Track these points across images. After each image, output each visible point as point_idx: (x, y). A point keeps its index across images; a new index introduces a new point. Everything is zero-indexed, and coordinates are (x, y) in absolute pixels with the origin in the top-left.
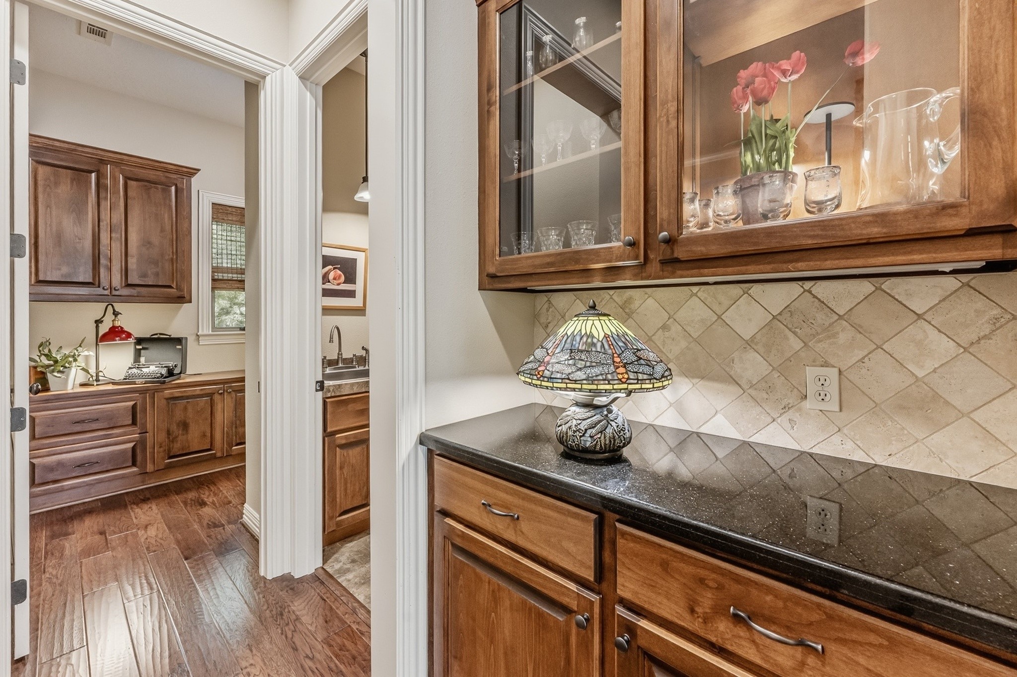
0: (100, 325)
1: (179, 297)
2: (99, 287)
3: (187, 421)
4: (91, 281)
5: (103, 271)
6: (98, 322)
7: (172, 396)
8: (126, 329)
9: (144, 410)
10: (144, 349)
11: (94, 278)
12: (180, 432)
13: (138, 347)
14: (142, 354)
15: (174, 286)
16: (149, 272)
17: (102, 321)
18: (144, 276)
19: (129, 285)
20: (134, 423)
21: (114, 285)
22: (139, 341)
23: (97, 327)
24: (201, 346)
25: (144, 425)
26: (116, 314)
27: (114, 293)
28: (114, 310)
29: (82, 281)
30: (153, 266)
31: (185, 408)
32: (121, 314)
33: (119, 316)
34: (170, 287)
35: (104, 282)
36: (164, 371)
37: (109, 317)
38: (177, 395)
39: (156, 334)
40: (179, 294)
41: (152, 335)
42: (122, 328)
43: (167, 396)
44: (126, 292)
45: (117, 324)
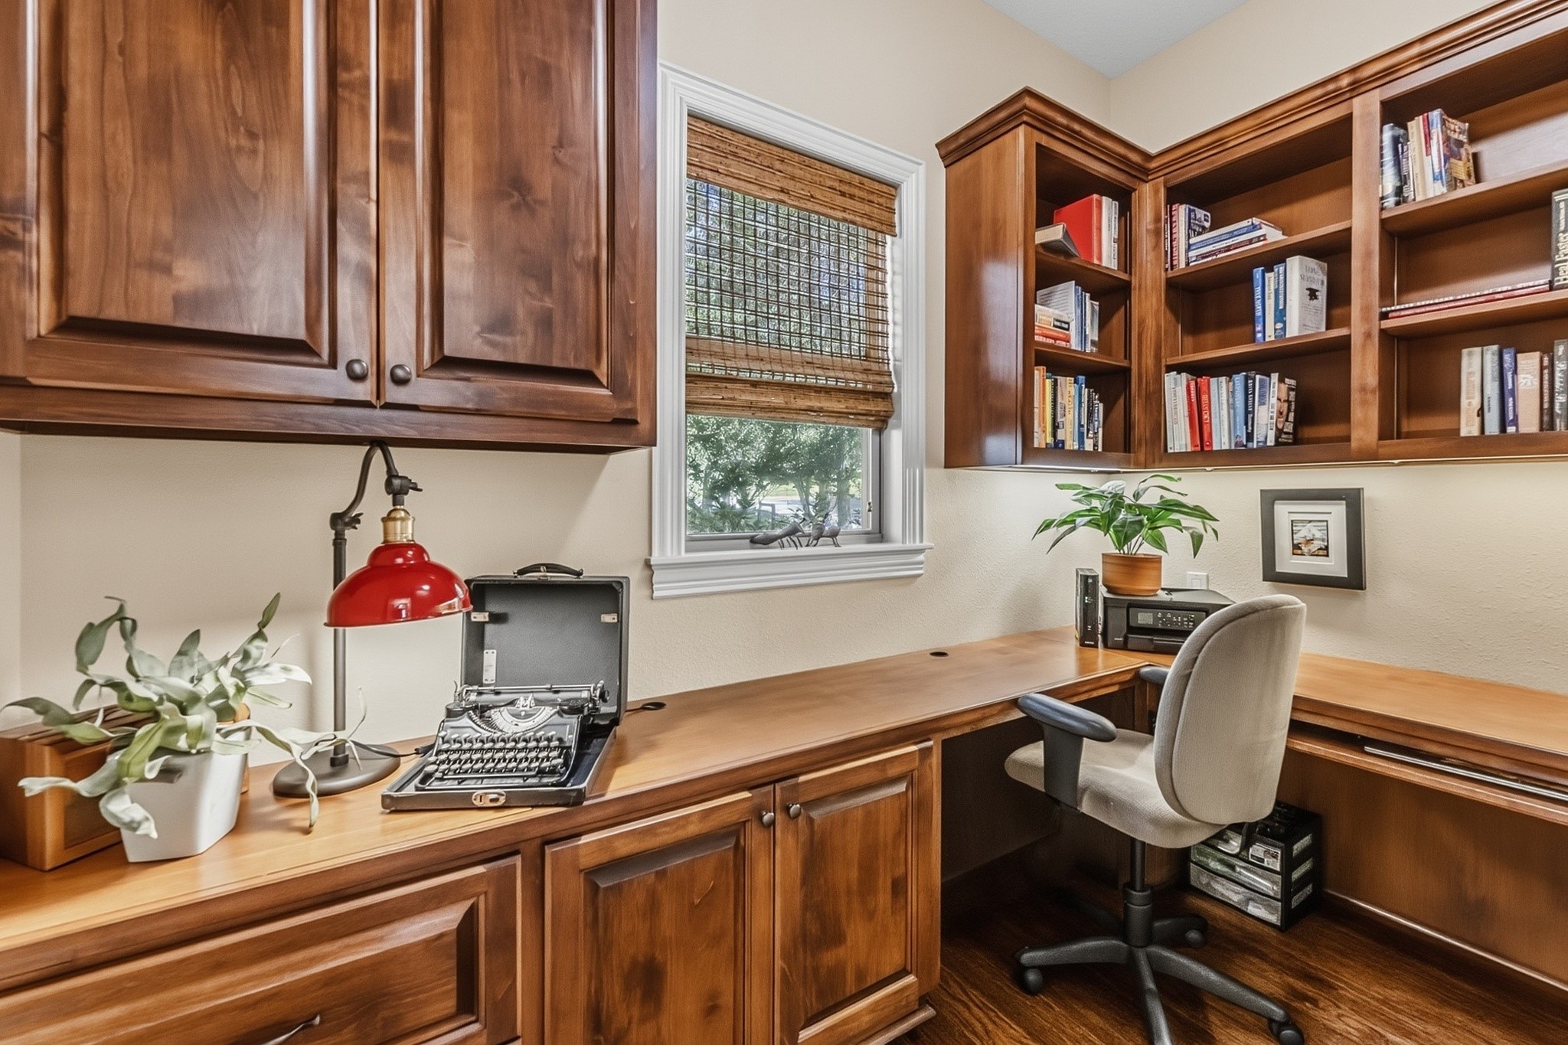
0: (349, 533)
1: (617, 422)
2: (333, 364)
3: (659, 957)
4: (301, 334)
5: (350, 297)
6: (342, 521)
7: (604, 858)
8: (435, 557)
9: (504, 938)
10: (497, 618)
11: (312, 323)
12: (636, 1012)
13: (479, 617)
14: (487, 640)
15: (602, 373)
16: (521, 312)
17: (356, 520)
18: (500, 324)
19: (446, 363)
20: (467, 1004)
21: (390, 359)
22: (481, 592)
23: (339, 543)
24: (662, 604)
25: (504, 1008)
26: (398, 488)
27: (394, 394)
28: (391, 474)
29: (264, 332)
30: (533, 286)
31: (653, 906)
32: (416, 489)
33: (410, 498)
34: (587, 377)
35: (355, 346)
36: (569, 730)
37: (376, 502)
38: (624, 849)
39: (535, 568)
40: (615, 408)
41: (521, 572)
42: (420, 551)
43: (587, 861)
44: (433, 391)
45: (404, 532)
